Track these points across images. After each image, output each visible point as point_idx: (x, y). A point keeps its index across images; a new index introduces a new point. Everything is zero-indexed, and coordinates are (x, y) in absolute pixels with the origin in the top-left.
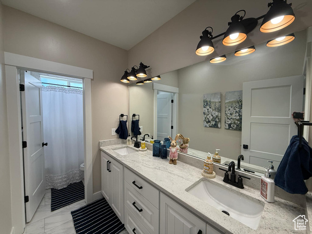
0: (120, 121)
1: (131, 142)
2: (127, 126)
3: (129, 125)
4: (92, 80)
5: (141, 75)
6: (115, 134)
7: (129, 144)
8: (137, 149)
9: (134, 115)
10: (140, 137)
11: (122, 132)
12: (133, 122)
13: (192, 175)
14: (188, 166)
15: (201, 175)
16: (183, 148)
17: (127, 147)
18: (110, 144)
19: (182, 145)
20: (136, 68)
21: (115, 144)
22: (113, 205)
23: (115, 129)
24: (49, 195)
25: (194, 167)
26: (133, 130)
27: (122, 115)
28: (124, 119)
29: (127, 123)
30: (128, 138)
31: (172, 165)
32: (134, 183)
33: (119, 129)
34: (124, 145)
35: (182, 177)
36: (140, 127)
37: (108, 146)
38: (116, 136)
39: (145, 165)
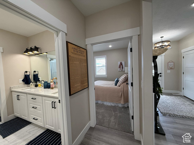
0: (25, 75)
1: (33, 86)
2: (30, 78)
4: (2, 53)
5: (36, 52)
6: (22, 82)
8: (36, 88)
9: (35, 72)
12: (34, 75)
18: (19, 87)
20: (33, 48)
21: (22, 88)
22: (22, 116)
23: (22, 80)
26: (34, 79)
27: (26, 72)
28: (28, 74)
29: (30, 76)
30: (31, 84)
32: (32, 98)
33: (25, 79)
34: (30, 87)
36: (39, 78)
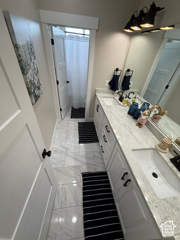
0: (114, 75)
3: (120, 80)
4: (97, 30)
5: (147, 25)
6: (108, 85)
7: (116, 96)
8: (120, 102)
9: (128, 71)
10: (126, 92)
11: (113, 85)
12: (125, 77)
13: (147, 142)
14: (150, 133)
15: (155, 145)
16: (155, 118)
17: (114, 98)
18: (103, 92)
19: (156, 115)
23: (108, 81)
24: (70, 110)
25: (154, 137)
26: (123, 84)
27: (117, 70)
28: (118, 73)
29: (120, 78)
30: (116, 91)
31: (138, 127)
32: (106, 126)
33: (112, 82)
34: (112, 96)
35: (137, 140)
36: (131, 82)
37: (101, 94)
38: (108, 87)
39: (117, 118)
